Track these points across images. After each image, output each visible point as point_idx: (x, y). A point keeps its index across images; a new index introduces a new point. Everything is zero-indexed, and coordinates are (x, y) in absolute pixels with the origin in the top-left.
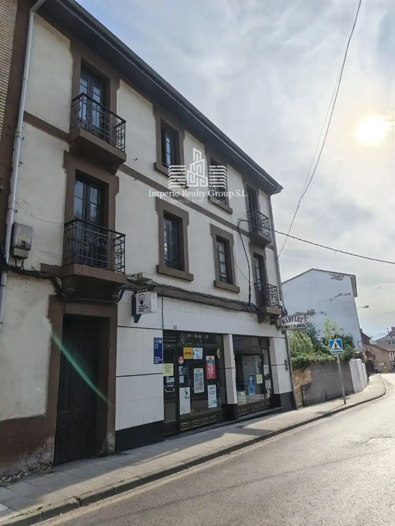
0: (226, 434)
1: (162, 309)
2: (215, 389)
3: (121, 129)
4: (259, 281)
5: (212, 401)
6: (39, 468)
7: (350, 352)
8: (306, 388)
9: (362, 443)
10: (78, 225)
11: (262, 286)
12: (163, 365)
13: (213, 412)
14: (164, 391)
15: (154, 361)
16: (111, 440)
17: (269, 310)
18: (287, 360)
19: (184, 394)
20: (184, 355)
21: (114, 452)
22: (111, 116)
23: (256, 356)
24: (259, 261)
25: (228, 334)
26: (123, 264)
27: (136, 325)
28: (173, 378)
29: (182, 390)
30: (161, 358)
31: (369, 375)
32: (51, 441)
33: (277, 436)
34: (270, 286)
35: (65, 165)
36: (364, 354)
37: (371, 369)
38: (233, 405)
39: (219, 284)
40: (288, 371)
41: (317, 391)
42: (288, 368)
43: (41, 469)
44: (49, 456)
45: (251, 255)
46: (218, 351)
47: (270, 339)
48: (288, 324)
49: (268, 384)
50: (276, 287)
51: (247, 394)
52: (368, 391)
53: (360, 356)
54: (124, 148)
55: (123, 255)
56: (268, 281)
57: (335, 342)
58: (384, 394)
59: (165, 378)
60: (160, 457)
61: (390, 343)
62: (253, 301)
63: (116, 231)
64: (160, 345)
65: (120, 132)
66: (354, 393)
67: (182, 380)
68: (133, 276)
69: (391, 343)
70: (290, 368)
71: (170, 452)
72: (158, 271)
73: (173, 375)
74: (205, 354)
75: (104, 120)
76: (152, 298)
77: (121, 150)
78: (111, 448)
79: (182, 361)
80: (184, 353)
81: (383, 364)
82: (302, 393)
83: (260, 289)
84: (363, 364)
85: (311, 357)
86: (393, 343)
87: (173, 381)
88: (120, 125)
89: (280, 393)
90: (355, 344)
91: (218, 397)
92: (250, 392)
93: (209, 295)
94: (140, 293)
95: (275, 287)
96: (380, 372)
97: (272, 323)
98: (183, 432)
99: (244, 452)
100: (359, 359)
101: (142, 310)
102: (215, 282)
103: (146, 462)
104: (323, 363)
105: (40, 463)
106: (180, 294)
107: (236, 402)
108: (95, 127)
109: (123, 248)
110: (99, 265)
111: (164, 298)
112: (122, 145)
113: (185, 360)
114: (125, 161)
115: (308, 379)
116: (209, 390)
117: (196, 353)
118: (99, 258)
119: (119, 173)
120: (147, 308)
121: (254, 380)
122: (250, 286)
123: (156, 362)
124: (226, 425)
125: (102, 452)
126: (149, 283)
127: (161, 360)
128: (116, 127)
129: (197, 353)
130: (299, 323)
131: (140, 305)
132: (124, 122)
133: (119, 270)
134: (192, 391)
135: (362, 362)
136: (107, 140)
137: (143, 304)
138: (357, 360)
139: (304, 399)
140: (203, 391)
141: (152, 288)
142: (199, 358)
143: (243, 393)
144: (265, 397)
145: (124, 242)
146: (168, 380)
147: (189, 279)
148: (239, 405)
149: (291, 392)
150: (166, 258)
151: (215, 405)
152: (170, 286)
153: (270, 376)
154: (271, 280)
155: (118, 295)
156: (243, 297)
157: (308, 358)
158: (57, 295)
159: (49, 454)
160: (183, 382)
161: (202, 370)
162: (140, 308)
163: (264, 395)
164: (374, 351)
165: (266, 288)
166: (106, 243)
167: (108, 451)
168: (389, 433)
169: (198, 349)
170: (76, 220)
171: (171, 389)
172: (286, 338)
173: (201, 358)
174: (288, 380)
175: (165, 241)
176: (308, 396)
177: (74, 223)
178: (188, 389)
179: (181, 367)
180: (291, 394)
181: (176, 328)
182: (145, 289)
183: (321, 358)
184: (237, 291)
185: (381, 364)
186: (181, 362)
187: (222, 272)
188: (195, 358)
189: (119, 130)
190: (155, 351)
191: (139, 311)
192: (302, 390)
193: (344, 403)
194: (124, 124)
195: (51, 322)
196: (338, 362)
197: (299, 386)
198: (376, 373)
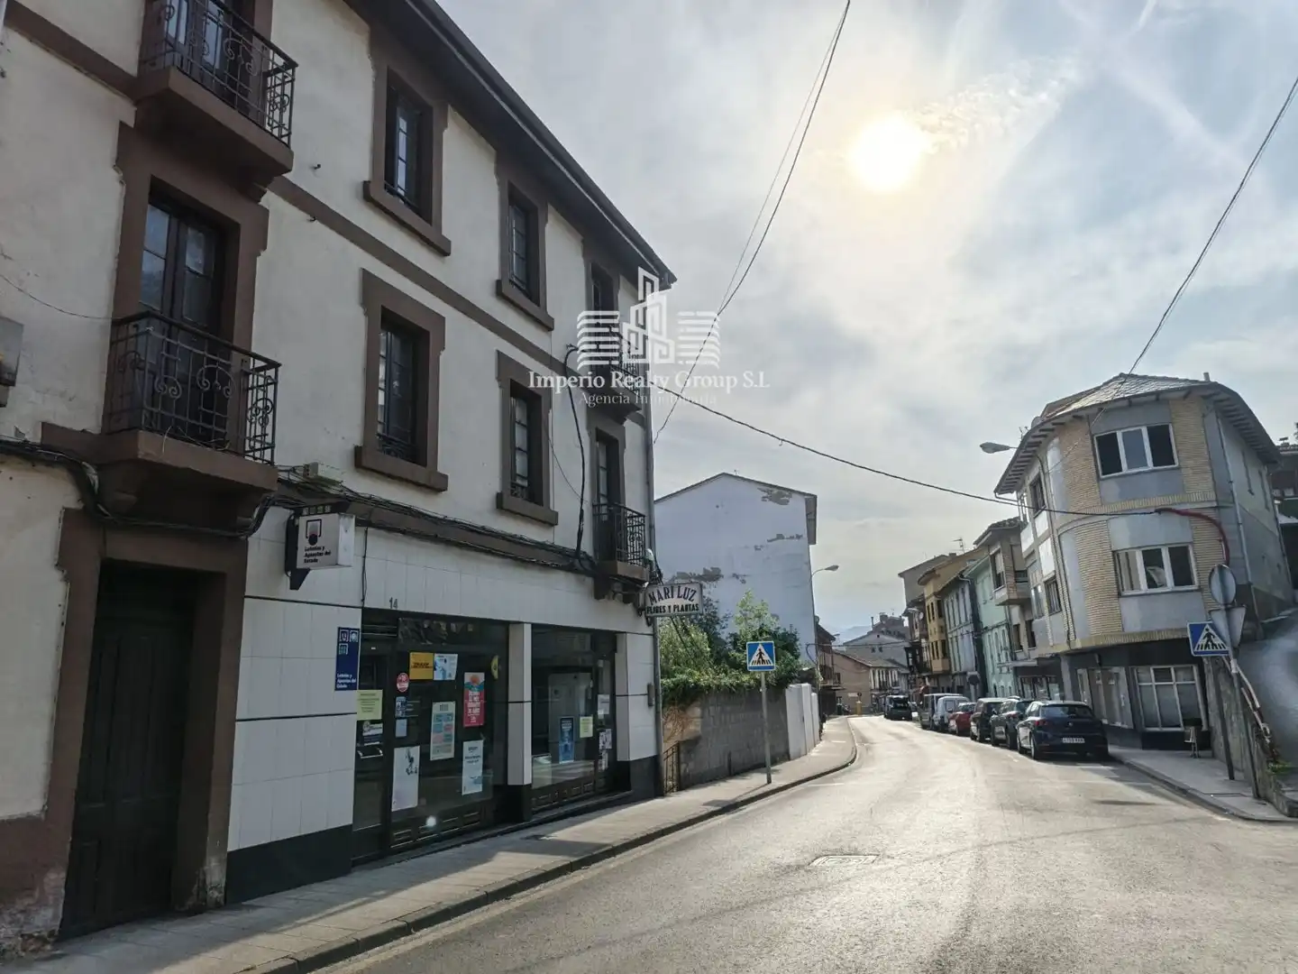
0: (501, 853)
1: (364, 557)
2: (480, 752)
3: (283, 84)
4: (603, 501)
5: (472, 779)
6: (19, 948)
7: (789, 668)
8: (687, 747)
9: (799, 867)
10: (153, 329)
11: (610, 513)
12: (356, 693)
13: (472, 804)
14: (357, 755)
15: (336, 683)
16: (215, 873)
17: (622, 569)
18: (653, 684)
19: (404, 761)
20: (411, 670)
21: (222, 902)
22: (256, 43)
23: (581, 675)
24: (608, 451)
25: (523, 623)
26: (269, 439)
27: (294, 595)
28: (381, 725)
29: (400, 754)
30: (355, 677)
31: (823, 720)
32: (55, 880)
33: (618, 856)
34: (629, 513)
35: (122, 161)
36: (819, 674)
37: (830, 706)
38: (519, 789)
39: (509, 502)
40: (654, 707)
41: (711, 755)
42: (654, 703)
43: (24, 950)
44: (47, 917)
45: (590, 434)
46: (495, 662)
47: (619, 636)
48: (660, 603)
49: (605, 739)
50: (644, 516)
51: (555, 760)
52: (819, 755)
53: (808, 677)
54: (289, 135)
55: (270, 416)
56: (624, 503)
57: (760, 647)
58: (852, 762)
59: (360, 724)
60: (341, 911)
61: (873, 650)
62: (587, 546)
63: (254, 350)
64: (353, 645)
65: (278, 90)
66: (789, 759)
67: (401, 728)
68: (293, 470)
69: (877, 650)
70: (657, 702)
71: (365, 899)
72: (359, 459)
73: (380, 717)
74: (462, 668)
75: (237, 53)
76: (342, 529)
77: (279, 138)
78: (216, 894)
79: (406, 685)
80: (412, 664)
81: (855, 695)
82: (678, 758)
83: (605, 518)
84: (814, 694)
85: (706, 677)
86: (881, 650)
87: (381, 731)
88: (277, 70)
89: (632, 759)
90: (802, 649)
91: (485, 767)
92: (561, 757)
93: (483, 528)
94: (309, 515)
95: (640, 515)
96: (847, 713)
97: (626, 600)
98: (400, 851)
99: (544, 892)
100: (806, 685)
101: (312, 559)
102: (499, 497)
103: (305, 924)
104: (731, 693)
105: (22, 936)
106: (411, 523)
107: (527, 781)
108: (210, 68)
109: (270, 396)
110: (204, 437)
111: (370, 530)
112: (281, 126)
113: (412, 682)
114: (290, 171)
115: (694, 727)
116: (466, 752)
117: (440, 664)
118: (208, 419)
119: (270, 200)
120: (327, 553)
121: (575, 730)
122: (582, 511)
123: (339, 686)
124: (502, 834)
125: (190, 903)
126: (334, 490)
127: (354, 681)
128: (268, 74)
129: (445, 666)
130: (688, 602)
131: (309, 546)
132: (291, 64)
133: (257, 454)
134: (424, 756)
135: (813, 691)
136: (244, 110)
137: (318, 545)
138: (803, 685)
139: (682, 771)
140: (451, 755)
141: (343, 504)
142: (448, 678)
143: (544, 760)
144: (596, 766)
145: (275, 383)
146: (365, 729)
147: (436, 485)
148: (534, 787)
149: (654, 757)
150: (379, 429)
151: (479, 789)
152: (388, 502)
153: (611, 721)
154: (633, 499)
155: (251, 516)
156: (563, 536)
157: (699, 680)
158: (85, 508)
159: (49, 913)
160: (404, 734)
161: (451, 706)
162: (308, 553)
163: (592, 763)
164: (841, 666)
165: (619, 517)
166: (225, 380)
167: (205, 901)
168: (855, 844)
169: (446, 656)
170: (147, 315)
171: (373, 750)
172: (654, 635)
173: (453, 678)
174: (651, 729)
175: (382, 385)
176: (691, 765)
177: (142, 323)
178: (415, 751)
179: (403, 698)
180: (655, 761)
181: (396, 607)
182: (324, 505)
183: (726, 680)
184: (550, 521)
185: (850, 695)
186: (403, 685)
187: (518, 472)
188: (438, 677)
189: (276, 86)
190: (339, 658)
191: (306, 561)
192: (679, 752)
193: (766, 782)
194: (290, 71)
195: (66, 579)
196: (763, 690)
197: (672, 743)
198: (840, 714)
